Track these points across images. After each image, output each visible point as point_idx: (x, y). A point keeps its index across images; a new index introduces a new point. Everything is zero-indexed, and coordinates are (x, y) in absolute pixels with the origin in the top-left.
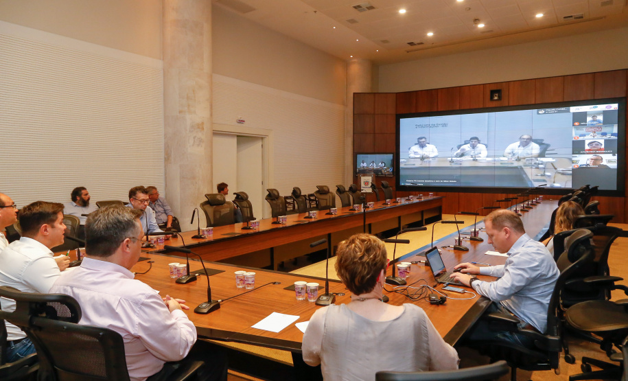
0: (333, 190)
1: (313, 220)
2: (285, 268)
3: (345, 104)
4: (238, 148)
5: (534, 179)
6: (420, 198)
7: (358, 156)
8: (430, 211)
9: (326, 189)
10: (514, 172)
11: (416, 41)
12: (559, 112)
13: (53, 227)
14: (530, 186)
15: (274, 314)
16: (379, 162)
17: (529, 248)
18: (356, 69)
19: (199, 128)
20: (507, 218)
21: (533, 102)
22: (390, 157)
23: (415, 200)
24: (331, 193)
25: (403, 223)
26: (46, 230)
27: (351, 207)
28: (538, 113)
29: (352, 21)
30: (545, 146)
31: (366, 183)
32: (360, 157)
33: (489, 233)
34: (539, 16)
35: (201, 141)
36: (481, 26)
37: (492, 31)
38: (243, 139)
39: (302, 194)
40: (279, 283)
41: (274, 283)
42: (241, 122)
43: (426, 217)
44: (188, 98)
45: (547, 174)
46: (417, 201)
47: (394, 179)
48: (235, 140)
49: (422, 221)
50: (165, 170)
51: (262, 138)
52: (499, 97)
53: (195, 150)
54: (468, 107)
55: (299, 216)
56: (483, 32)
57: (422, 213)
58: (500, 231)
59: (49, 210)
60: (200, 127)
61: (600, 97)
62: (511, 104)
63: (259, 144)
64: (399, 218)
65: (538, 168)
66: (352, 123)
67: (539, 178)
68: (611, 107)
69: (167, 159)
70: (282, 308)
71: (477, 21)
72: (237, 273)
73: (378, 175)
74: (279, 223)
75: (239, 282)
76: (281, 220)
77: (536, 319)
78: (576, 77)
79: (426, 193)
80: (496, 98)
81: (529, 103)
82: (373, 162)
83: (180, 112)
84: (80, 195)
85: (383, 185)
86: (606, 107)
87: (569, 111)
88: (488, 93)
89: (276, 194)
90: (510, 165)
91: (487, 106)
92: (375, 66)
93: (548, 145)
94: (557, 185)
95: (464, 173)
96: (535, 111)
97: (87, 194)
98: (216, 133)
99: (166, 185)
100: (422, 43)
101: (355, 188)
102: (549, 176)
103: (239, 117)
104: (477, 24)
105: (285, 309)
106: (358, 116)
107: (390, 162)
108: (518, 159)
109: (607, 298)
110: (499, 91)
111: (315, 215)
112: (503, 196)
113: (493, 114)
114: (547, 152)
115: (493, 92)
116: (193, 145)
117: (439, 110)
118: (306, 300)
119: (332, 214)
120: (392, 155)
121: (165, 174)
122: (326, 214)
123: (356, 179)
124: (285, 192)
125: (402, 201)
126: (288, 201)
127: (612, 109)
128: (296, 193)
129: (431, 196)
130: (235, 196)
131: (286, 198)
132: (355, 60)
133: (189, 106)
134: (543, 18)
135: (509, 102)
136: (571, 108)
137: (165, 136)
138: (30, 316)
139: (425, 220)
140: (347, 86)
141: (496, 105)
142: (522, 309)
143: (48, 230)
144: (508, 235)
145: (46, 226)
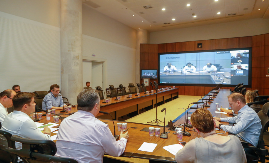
0: (135, 85)
1: (131, 98)
3: (136, 48)
4: (92, 67)
5: (216, 80)
6: (170, 88)
8: (174, 94)
9: (132, 85)
10: (207, 78)
11: (167, 22)
12: (226, 53)
13: (29, 105)
14: (214, 83)
15: (144, 143)
17: (249, 111)
18: (141, 33)
19: (77, 58)
20: (239, 97)
21: (215, 49)
22: (156, 71)
23: (168, 89)
24: (135, 87)
25: (165, 99)
26: (26, 107)
27: (145, 93)
29: (142, 13)
30: (220, 67)
31: (146, 82)
32: (143, 71)
34: (219, 13)
35: (78, 64)
36: (195, 17)
37: (199, 19)
38: (95, 63)
39: (123, 86)
40: (137, 128)
41: (134, 128)
42: (94, 55)
43: (173, 96)
44: (72, 44)
45: (221, 78)
46: (169, 90)
47: (157, 80)
48: (90, 64)
49: (171, 98)
50: (61, 77)
51: (102, 63)
52: (201, 46)
53: (75, 68)
54: (188, 51)
55: (122, 97)
56: (196, 19)
57: (171, 95)
58: (236, 102)
60: (77, 57)
61: (242, 47)
62: (206, 49)
63: (101, 65)
64: (163, 97)
65: (217, 76)
66: (139, 56)
67: (218, 80)
69: (62, 72)
71: (193, 14)
72: (118, 124)
73: (151, 79)
74: (117, 100)
75: (119, 128)
76: (118, 98)
77: (252, 141)
78: (232, 39)
79: (172, 86)
81: (213, 49)
82: (149, 73)
83: (68, 51)
85: (154, 83)
86: (244, 51)
87: (229, 53)
88: (197, 45)
89: (113, 87)
90: (206, 75)
91: (196, 50)
92: (149, 33)
93: (221, 67)
94: (225, 83)
95: (187, 78)
96: (216, 52)
98: (84, 61)
99: (62, 84)
100: (170, 23)
102: (221, 79)
103: (93, 53)
104: (193, 16)
105: (148, 140)
106: (142, 54)
107: (156, 73)
108: (209, 72)
110: (201, 44)
111: (131, 96)
113: (198, 53)
114: (221, 69)
115: (198, 44)
116: (74, 66)
117: (176, 51)
118: (154, 136)
119: (138, 96)
120: (156, 70)
121: (61, 79)
122: (135, 96)
123: (142, 80)
124: (116, 86)
125: (164, 90)
126: (118, 89)
127: (246, 52)
128: (121, 86)
129: (174, 88)
130: (96, 88)
131: (118, 88)
132: (141, 30)
133: (72, 48)
134: (220, 14)
135: (205, 49)
136: (230, 51)
137: (61, 61)
138: (30, 152)
139: (173, 97)
140: (137, 41)
141: (200, 50)
142: (246, 137)
143: (27, 107)
144: (239, 104)
145: (26, 105)
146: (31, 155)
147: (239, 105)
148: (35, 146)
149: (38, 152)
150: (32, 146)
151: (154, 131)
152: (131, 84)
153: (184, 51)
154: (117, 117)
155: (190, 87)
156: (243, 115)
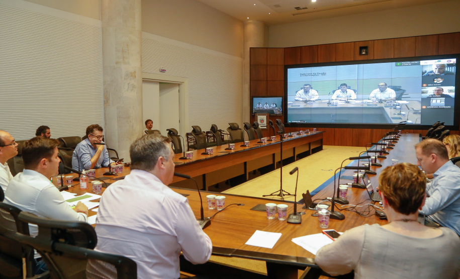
0: (241, 126)
1: (233, 151)
3: (243, 57)
4: (160, 92)
5: (393, 117)
6: (307, 133)
7: (254, 98)
8: (315, 143)
9: (236, 126)
10: (378, 112)
11: (302, 6)
12: (412, 64)
13: (50, 161)
14: (389, 122)
15: (258, 232)
16: (270, 104)
17: (454, 173)
18: (251, 28)
19: (132, 76)
21: (392, 57)
22: (280, 99)
23: (303, 134)
24: (240, 129)
25: (297, 153)
27: (259, 140)
28: (396, 65)
30: (401, 92)
31: (262, 121)
32: (256, 100)
33: (420, 157)
35: (134, 86)
38: (164, 85)
39: (218, 129)
40: (244, 205)
41: (239, 205)
42: (163, 71)
43: (312, 147)
44: (123, 51)
45: (402, 113)
46: (305, 135)
47: (283, 116)
48: (157, 86)
49: (309, 151)
50: (105, 111)
51: (179, 85)
52: (366, 52)
53: (129, 95)
54: (342, 60)
55: (217, 148)
57: (309, 144)
58: (428, 156)
60: (133, 75)
61: (443, 54)
62: (376, 58)
63: (177, 89)
64: (294, 149)
65: (395, 108)
66: (249, 72)
67: (397, 116)
68: (451, 61)
69: (106, 102)
70: (260, 226)
72: (209, 196)
73: (271, 114)
74: (207, 154)
75: (211, 205)
76: (209, 151)
78: (425, 37)
79: (311, 128)
80: (364, 53)
81: (389, 57)
82: (266, 103)
83: (117, 63)
84: (44, 133)
85: (277, 122)
86: (448, 61)
87: (419, 64)
88: (358, 50)
89: (199, 130)
90: (374, 106)
91: (357, 60)
92: (267, 26)
93: (404, 91)
94: (409, 122)
95: (339, 112)
96: (394, 64)
98: (145, 81)
99: (106, 124)
100: (306, 8)
101: (253, 123)
102: (404, 115)
103: (162, 67)
105: (264, 227)
106: (254, 67)
107: (280, 104)
108: (381, 101)
110: (366, 48)
111: (234, 148)
113: (361, 65)
114: (403, 96)
115: (361, 48)
116: (127, 90)
117: (319, 62)
118: (277, 219)
119: (246, 146)
121: (105, 114)
122: (242, 146)
123: (253, 117)
124: (205, 128)
125: (295, 136)
126: (209, 135)
127: (452, 63)
128: (214, 128)
129: (315, 132)
130: (168, 131)
131: (208, 132)
132: (251, 21)
133: (124, 58)
135: (373, 57)
136: (421, 62)
137: (105, 82)
138: (52, 242)
139: (312, 150)
140: (244, 41)
141: (365, 59)
142: (447, 220)
144: (434, 160)
145: (45, 160)
146: (53, 247)
147: (435, 162)
148: (59, 231)
149: (65, 243)
150: (55, 231)
151: (276, 210)
152: (233, 124)
153: (334, 61)
154: (207, 185)
155: (345, 129)
156: (443, 180)
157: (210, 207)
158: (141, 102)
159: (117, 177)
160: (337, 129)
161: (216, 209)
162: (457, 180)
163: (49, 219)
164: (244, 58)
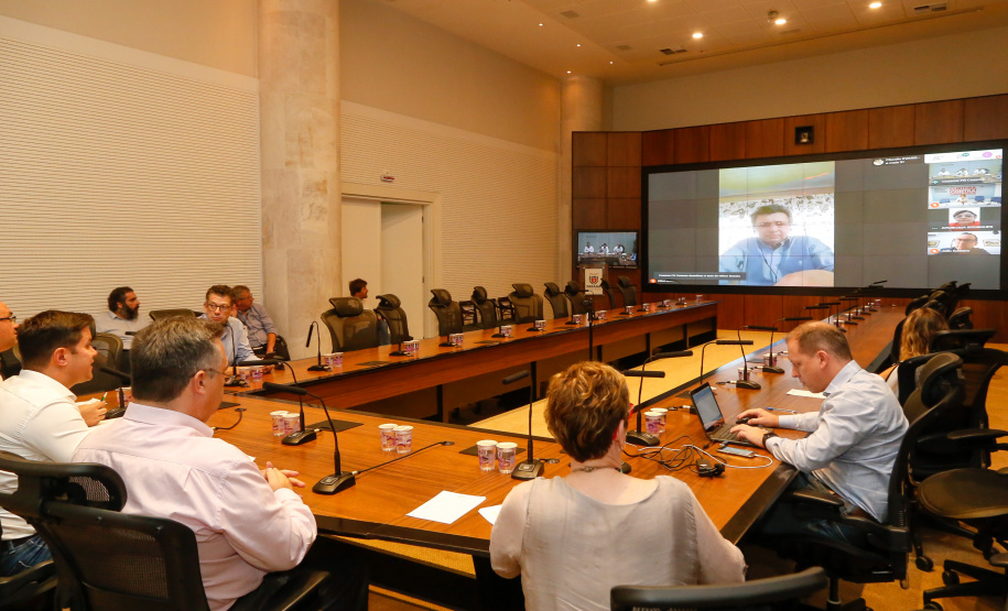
0: (540, 291)
1: (507, 340)
2: (461, 418)
3: (558, 150)
4: (383, 222)
6: (681, 304)
7: (580, 235)
8: (698, 324)
9: (527, 289)
11: (675, 48)
13: (74, 352)
15: (445, 494)
18: (576, 92)
19: (318, 189)
20: (822, 335)
21: (865, 148)
23: (671, 307)
24: (537, 296)
25: (654, 345)
26: (62, 357)
27: (569, 319)
31: (594, 280)
32: (583, 237)
33: (795, 359)
34: (875, 5)
35: (322, 210)
36: (780, 22)
37: (798, 30)
38: (391, 207)
39: (489, 297)
40: (452, 444)
41: (444, 443)
42: (388, 179)
43: (691, 334)
44: (300, 140)
46: (675, 308)
47: (640, 271)
48: (378, 210)
49: (685, 340)
50: (264, 259)
51: (423, 206)
52: (809, 138)
53: (312, 226)
55: (484, 334)
56: (784, 32)
57: (685, 328)
58: (812, 355)
59: (67, 324)
60: (320, 188)
62: (830, 150)
63: (418, 216)
64: (648, 336)
66: (569, 180)
68: (991, 155)
69: (267, 240)
70: (456, 483)
71: (773, 14)
72: (381, 427)
73: (612, 265)
74: (451, 346)
76: (454, 340)
77: (870, 499)
78: (935, 106)
79: (691, 295)
80: (805, 140)
81: (858, 149)
82: (605, 245)
83: (288, 164)
84: (123, 301)
85: (620, 282)
86: (984, 155)
87: (922, 161)
88: (792, 132)
89: (446, 298)
91: (791, 154)
92: (607, 88)
96: (868, 161)
97: (134, 299)
98: (347, 198)
99: (265, 284)
100: (684, 51)
101: (575, 289)
103: (385, 172)
104: (773, 19)
105: (462, 485)
106: (580, 170)
107: (632, 245)
109: (983, 465)
110: (809, 129)
111: (510, 332)
112: (816, 301)
116: (309, 218)
117: (713, 160)
118: (496, 471)
119: (538, 330)
120: (635, 234)
121: (264, 265)
122: (529, 330)
123: (577, 273)
124: (461, 294)
126: (466, 309)
127: (993, 157)
128: (479, 296)
129: (699, 301)
130: (379, 301)
131: (463, 304)
132: (574, 78)
133: (302, 153)
134: (881, 9)
135: (825, 147)
136: (927, 156)
137: (264, 202)
138: (40, 501)
139: (690, 339)
140: (561, 118)
141: (805, 152)
143: (65, 356)
144: (824, 363)
145: (62, 351)
146: (42, 510)
147: (826, 367)
148: (55, 482)
149: (67, 502)
150: (47, 483)
153: (743, 157)
155: (766, 297)
156: (839, 400)
157: (385, 446)
158: (339, 242)
159: (248, 389)
160: (749, 297)
161: (395, 451)
162: (861, 399)
163: (49, 461)
164: (561, 153)
